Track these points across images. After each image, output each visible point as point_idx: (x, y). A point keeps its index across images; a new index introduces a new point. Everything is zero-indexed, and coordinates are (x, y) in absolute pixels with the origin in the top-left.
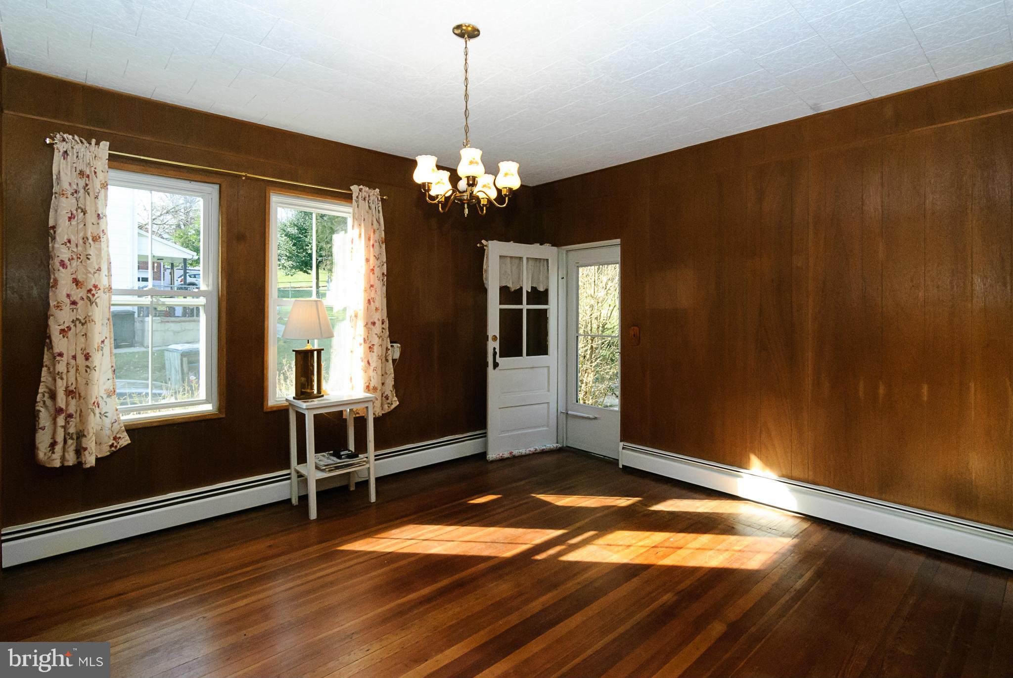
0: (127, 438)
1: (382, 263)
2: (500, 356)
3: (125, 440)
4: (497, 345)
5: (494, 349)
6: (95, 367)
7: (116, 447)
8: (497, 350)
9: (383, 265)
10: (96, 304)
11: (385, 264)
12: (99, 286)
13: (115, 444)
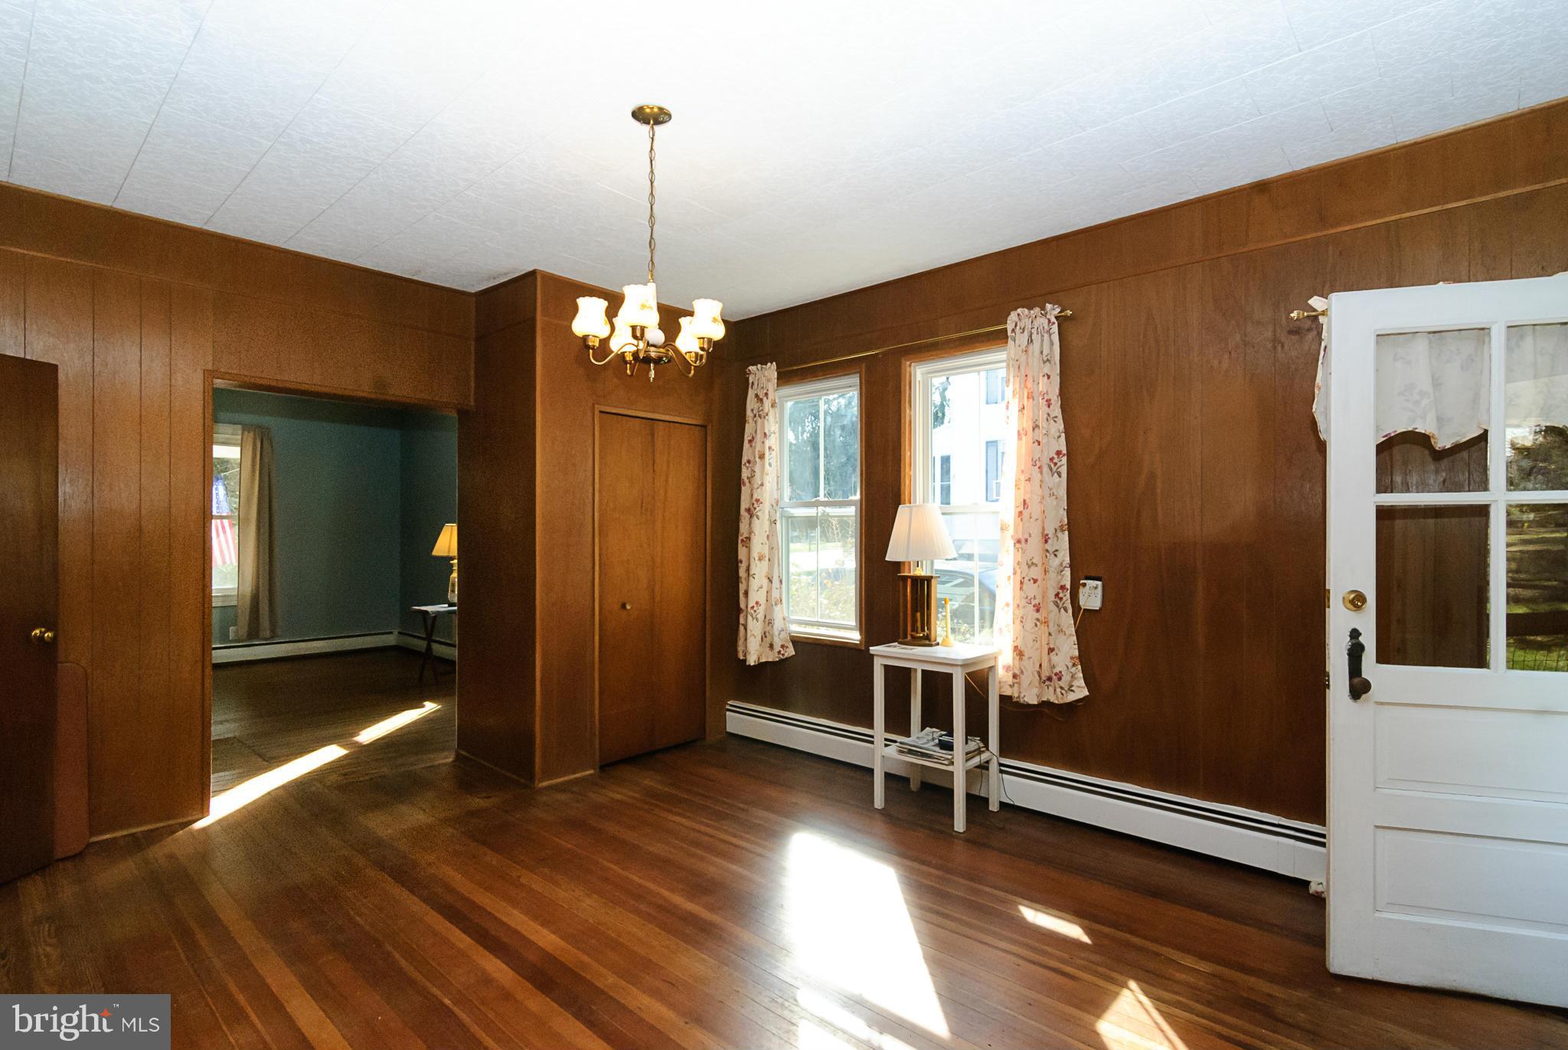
0: (792, 649)
1: (1058, 434)
2: (1383, 658)
3: (791, 651)
4: (1367, 623)
5: (1355, 634)
6: (754, 574)
7: (783, 655)
8: (1369, 640)
9: (1059, 437)
10: (758, 517)
11: (1063, 435)
12: (761, 500)
13: (782, 652)
